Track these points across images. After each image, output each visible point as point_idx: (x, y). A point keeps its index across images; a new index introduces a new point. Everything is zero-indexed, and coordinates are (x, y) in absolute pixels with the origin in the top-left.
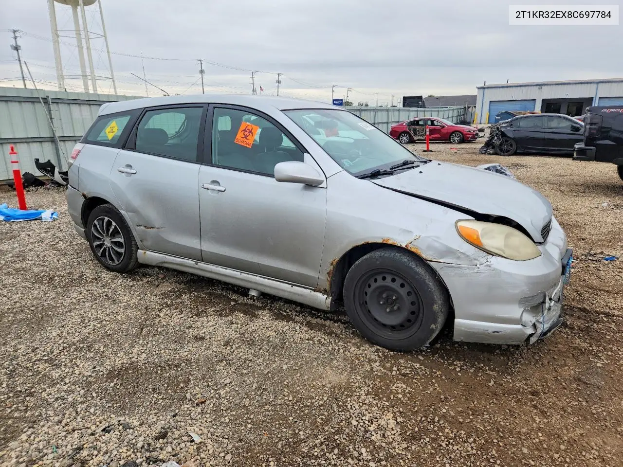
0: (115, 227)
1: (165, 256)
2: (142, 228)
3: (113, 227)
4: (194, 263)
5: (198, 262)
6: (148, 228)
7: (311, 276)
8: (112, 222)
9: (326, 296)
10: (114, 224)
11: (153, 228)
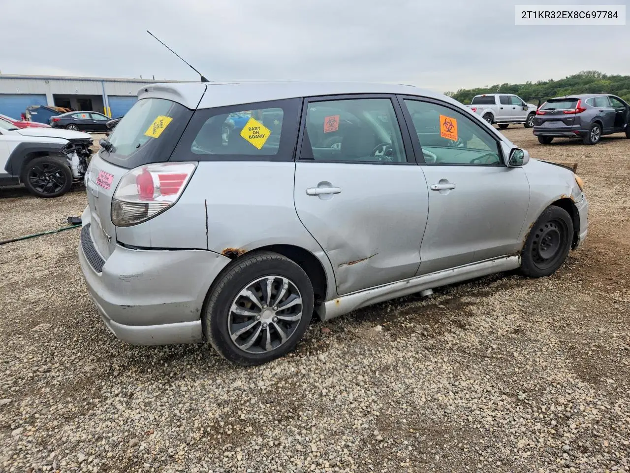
0: (289, 284)
1: (369, 291)
2: (345, 266)
3: (286, 286)
4: (405, 282)
5: (409, 280)
6: (353, 263)
7: (508, 245)
8: (282, 279)
9: (517, 257)
10: (286, 281)
11: (361, 260)
